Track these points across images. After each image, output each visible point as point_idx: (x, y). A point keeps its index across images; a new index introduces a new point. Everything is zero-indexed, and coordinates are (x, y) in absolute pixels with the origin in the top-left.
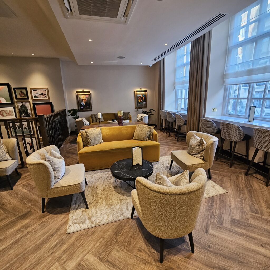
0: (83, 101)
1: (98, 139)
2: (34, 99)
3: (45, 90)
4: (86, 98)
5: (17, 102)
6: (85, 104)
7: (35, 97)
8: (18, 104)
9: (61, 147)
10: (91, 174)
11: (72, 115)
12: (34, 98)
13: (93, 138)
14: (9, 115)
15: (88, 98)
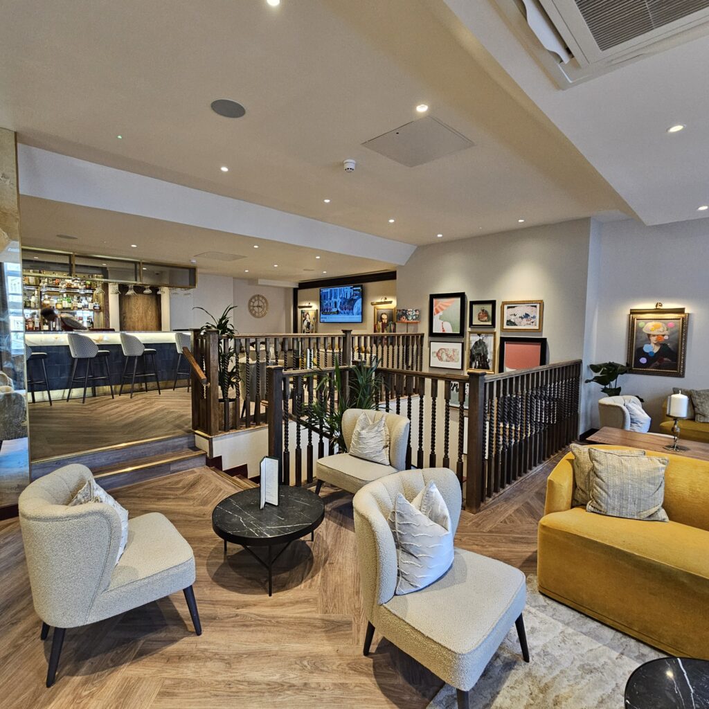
0: (653, 339)
1: (639, 499)
2: (505, 327)
3: (535, 306)
4: (666, 332)
5: (470, 333)
6: (656, 349)
7: (510, 323)
8: (472, 338)
9: (531, 469)
10: (568, 624)
11: (597, 380)
12: (507, 325)
13: (615, 486)
14: (451, 359)
15: (674, 329)
